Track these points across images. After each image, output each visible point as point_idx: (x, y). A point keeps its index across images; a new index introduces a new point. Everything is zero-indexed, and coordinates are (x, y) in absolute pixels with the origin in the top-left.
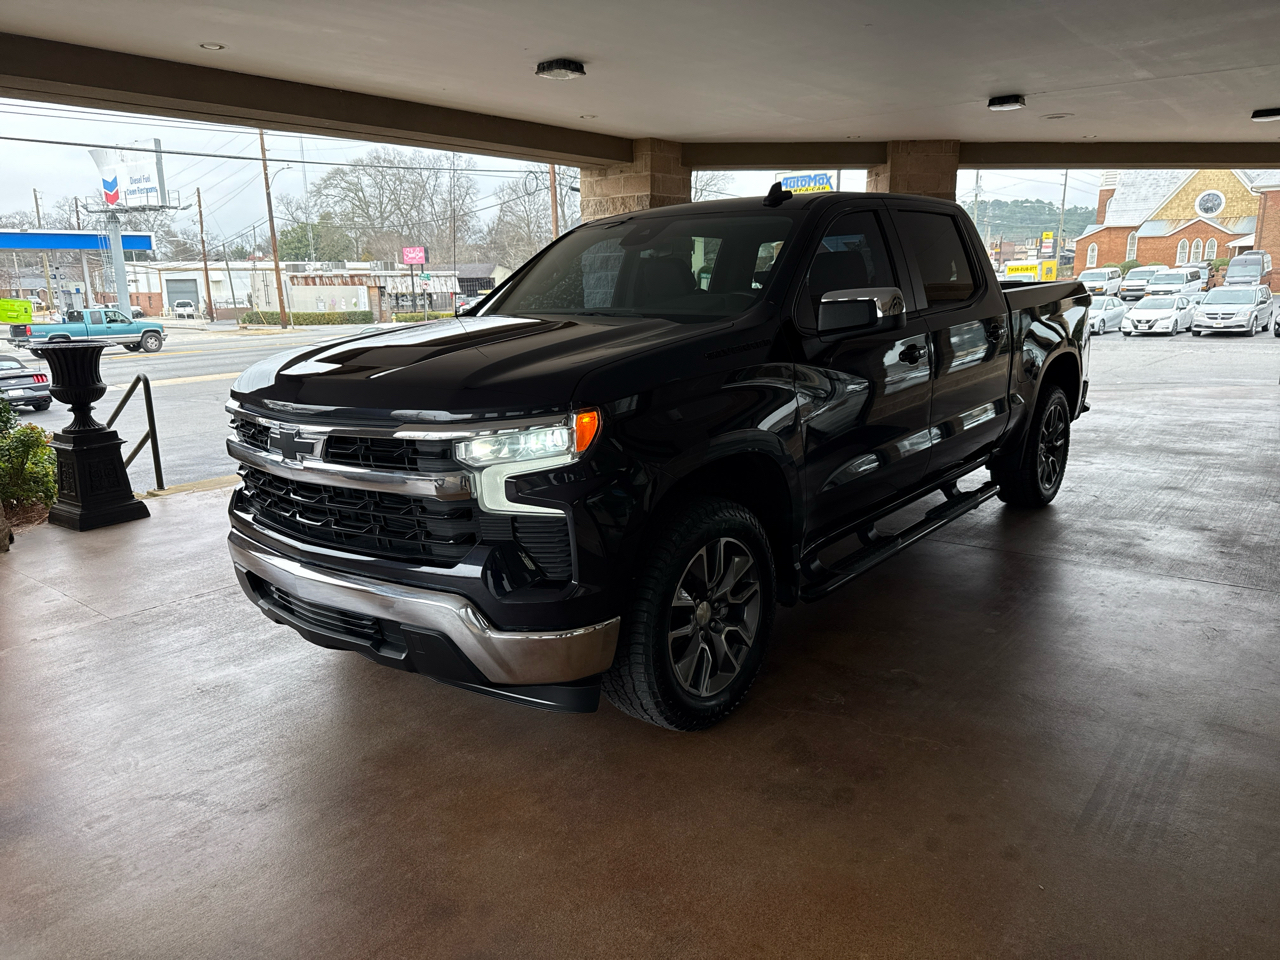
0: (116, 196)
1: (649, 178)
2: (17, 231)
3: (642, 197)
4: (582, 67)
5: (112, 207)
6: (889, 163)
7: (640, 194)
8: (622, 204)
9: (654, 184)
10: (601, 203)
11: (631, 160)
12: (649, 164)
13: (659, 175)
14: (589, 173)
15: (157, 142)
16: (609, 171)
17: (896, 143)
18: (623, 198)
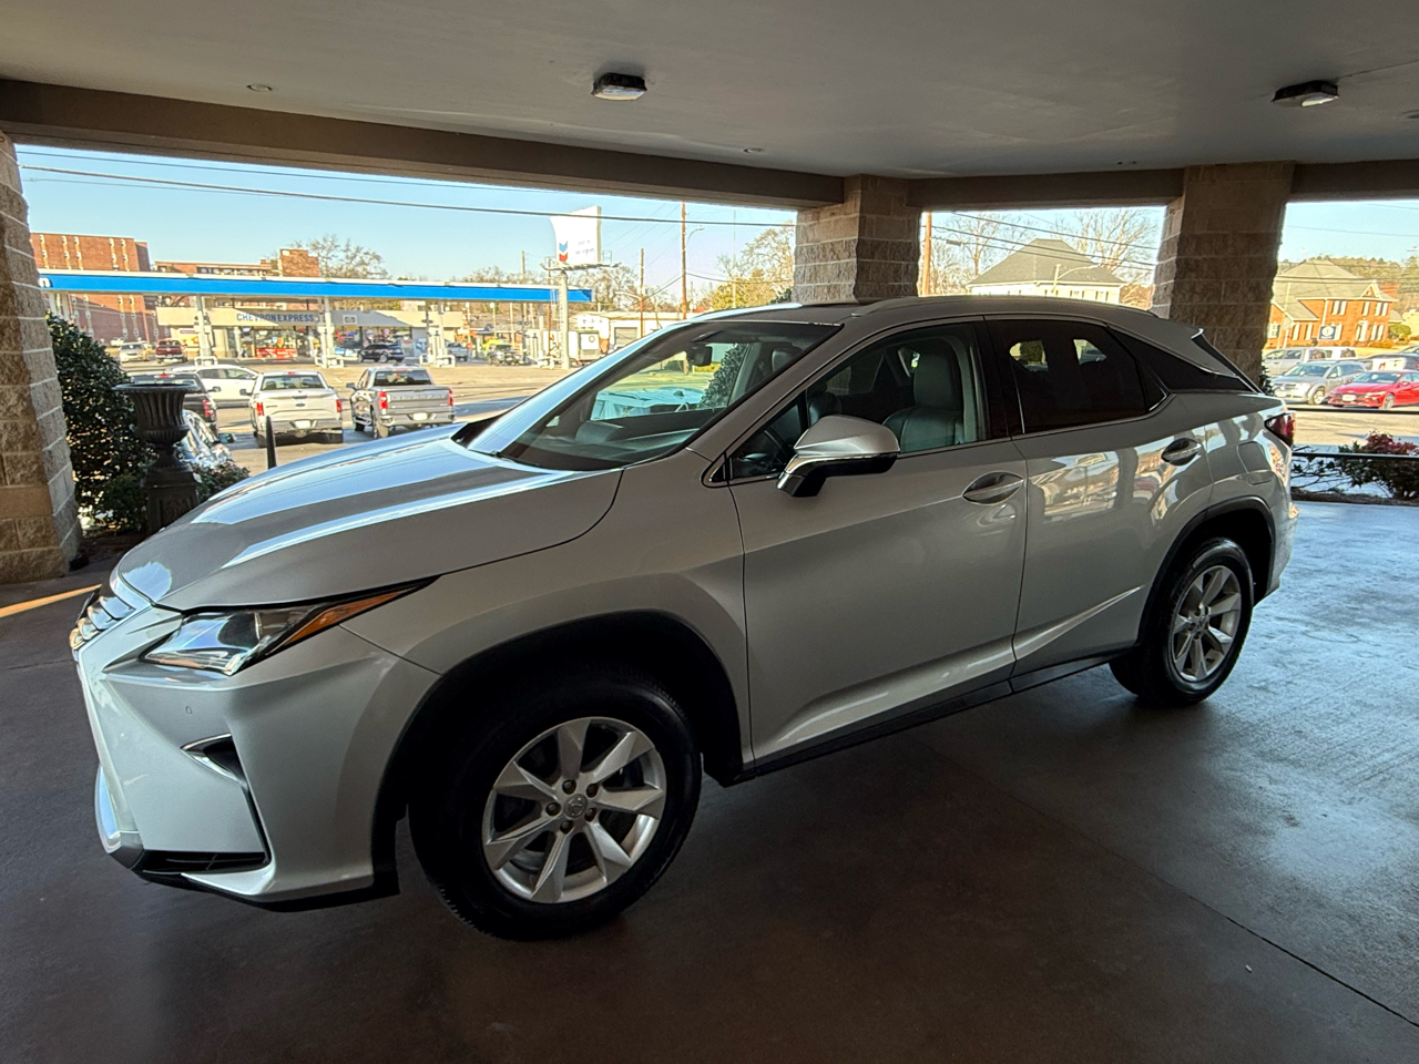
0: (566, 257)
1: (858, 220)
2: (495, 285)
3: (850, 241)
4: (643, 82)
5: (562, 265)
6: (1184, 197)
7: (848, 239)
8: (832, 250)
9: (863, 225)
10: (812, 249)
11: (843, 202)
12: (859, 204)
13: (868, 216)
14: (803, 217)
15: (599, 209)
16: (822, 215)
17: (1195, 170)
18: (832, 244)
